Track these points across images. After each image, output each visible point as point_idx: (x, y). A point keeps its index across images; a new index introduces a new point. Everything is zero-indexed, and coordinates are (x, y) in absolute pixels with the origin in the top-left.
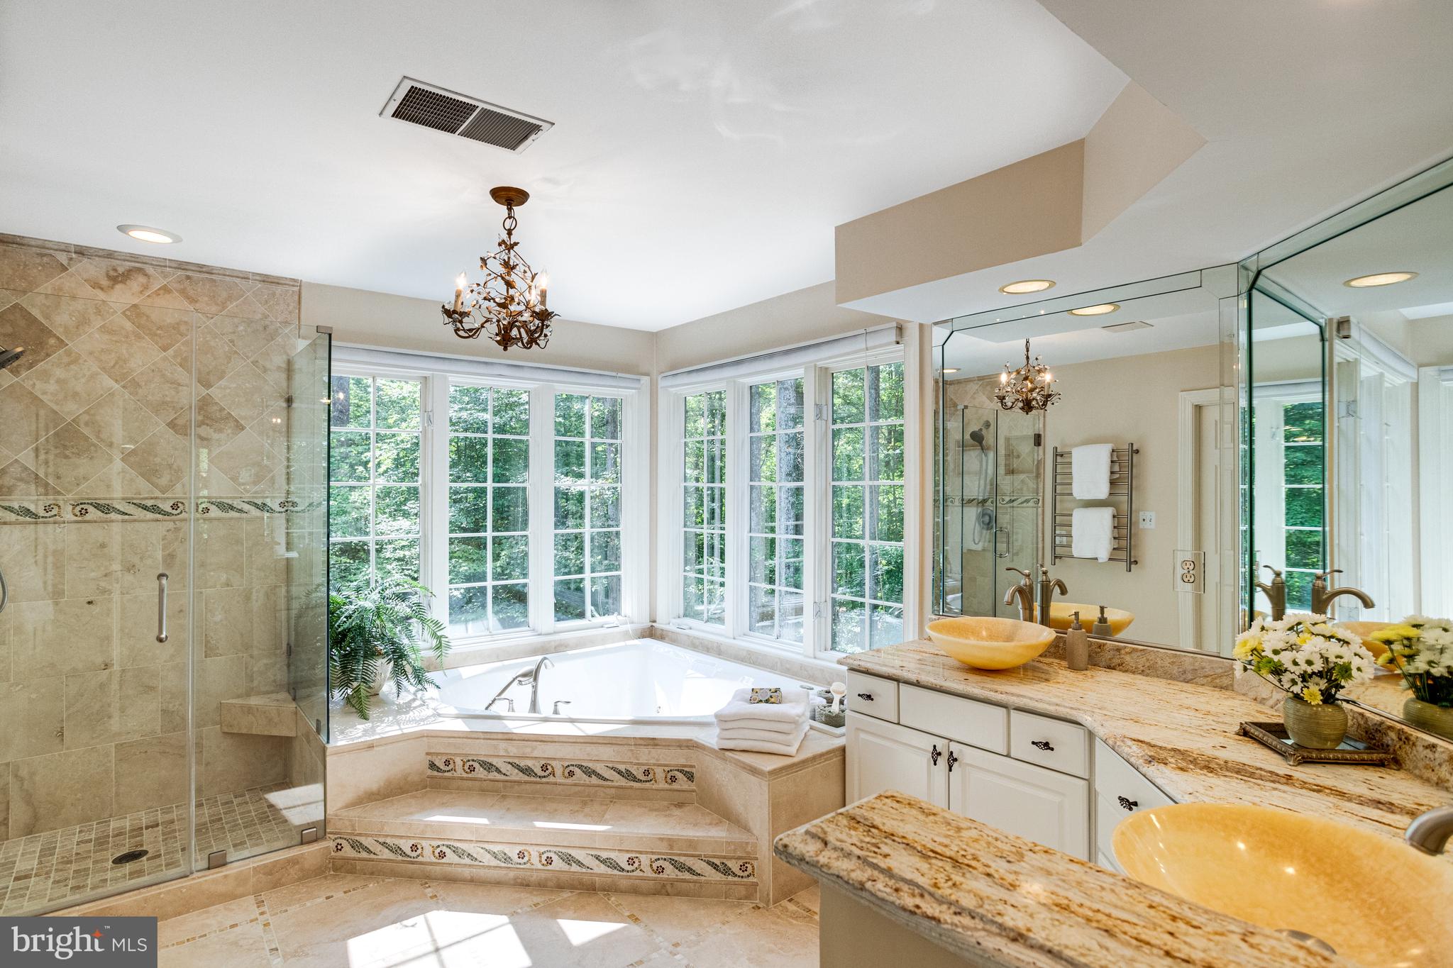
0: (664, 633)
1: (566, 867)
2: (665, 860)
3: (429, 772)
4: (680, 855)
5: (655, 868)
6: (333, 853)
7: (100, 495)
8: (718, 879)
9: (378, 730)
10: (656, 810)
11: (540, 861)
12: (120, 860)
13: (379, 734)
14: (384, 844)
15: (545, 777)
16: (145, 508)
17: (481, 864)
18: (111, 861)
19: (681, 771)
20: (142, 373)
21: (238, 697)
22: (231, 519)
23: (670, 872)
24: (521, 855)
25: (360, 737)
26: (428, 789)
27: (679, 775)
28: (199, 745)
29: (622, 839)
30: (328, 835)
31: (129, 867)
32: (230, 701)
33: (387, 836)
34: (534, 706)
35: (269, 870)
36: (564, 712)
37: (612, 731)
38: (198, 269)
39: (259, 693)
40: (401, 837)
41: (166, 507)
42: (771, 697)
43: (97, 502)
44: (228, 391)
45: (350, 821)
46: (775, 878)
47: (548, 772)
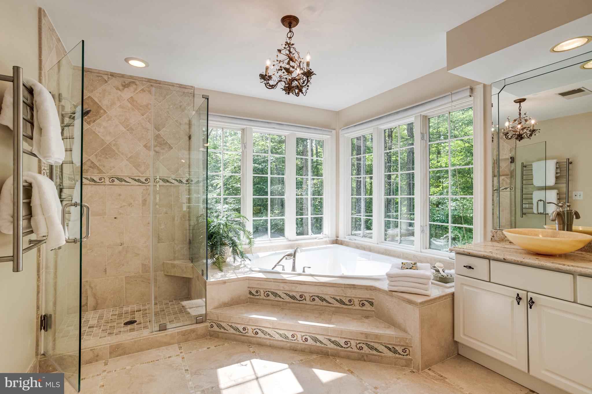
0: (343, 242)
1: (314, 343)
2: (363, 343)
3: (249, 296)
4: (371, 342)
5: (358, 347)
6: (209, 329)
7: (120, 174)
8: (391, 355)
9: (227, 275)
10: (355, 319)
11: (302, 340)
12: (126, 324)
13: (228, 277)
14: (231, 326)
15: (301, 300)
16: (135, 180)
17: (274, 339)
18: (123, 324)
19: (367, 301)
20: (134, 125)
21: (171, 260)
22: (167, 186)
23: (366, 350)
24: (293, 336)
25: (220, 278)
26: (249, 303)
27: (366, 303)
28: (156, 280)
29: (342, 332)
30: (207, 320)
31: (129, 327)
32: (167, 262)
33: (232, 323)
34: (294, 269)
35: (183, 334)
36: (307, 271)
37: (331, 281)
38: (155, 82)
39: (178, 259)
40: (239, 324)
41: (143, 180)
42: (413, 266)
43: (118, 177)
44: (166, 132)
45: (217, 315)
46: (422, 358)
47: (303, 298)
